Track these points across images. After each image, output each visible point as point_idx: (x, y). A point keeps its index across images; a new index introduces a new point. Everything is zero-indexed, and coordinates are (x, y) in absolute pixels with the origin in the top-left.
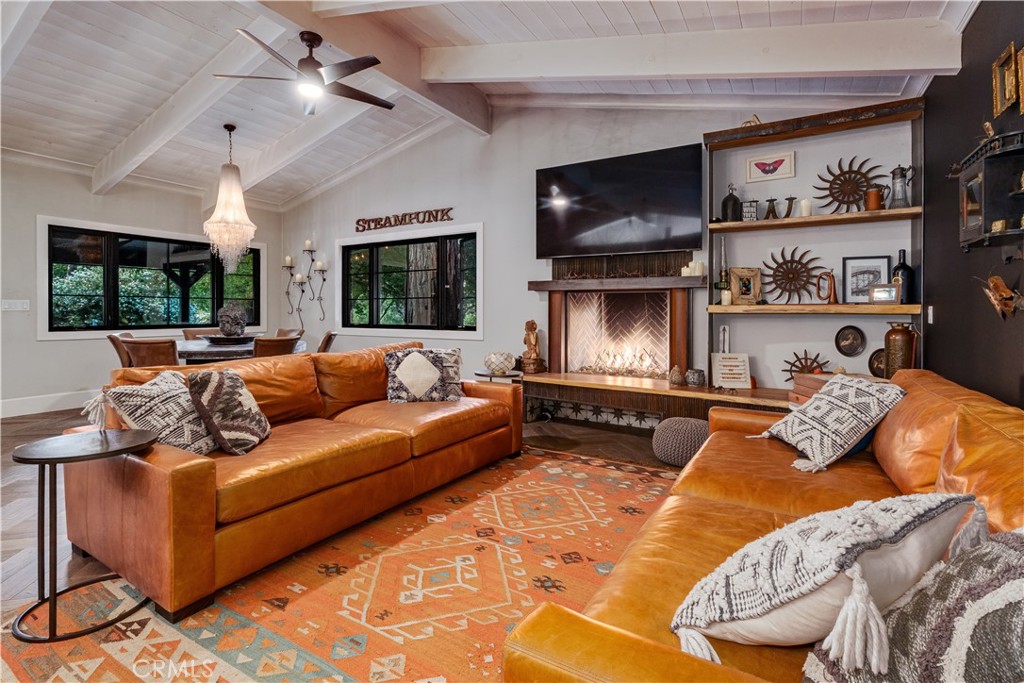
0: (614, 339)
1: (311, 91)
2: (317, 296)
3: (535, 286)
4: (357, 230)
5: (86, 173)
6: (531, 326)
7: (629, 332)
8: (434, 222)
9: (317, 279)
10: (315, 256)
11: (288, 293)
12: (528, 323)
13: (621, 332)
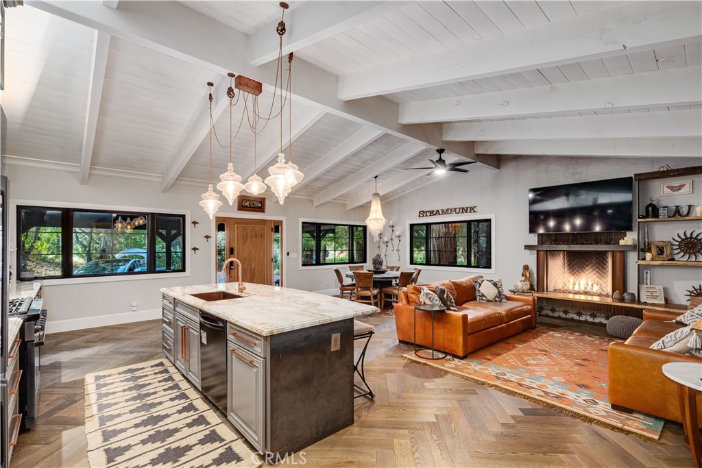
0: (573, 275)
1: (441, 172)
2: (396, 248)
3: (528, 247)
4: (419, 216)
5: (312, 198)
6: (526, 268)
7: (583, 271)
8: (465, 214)
9: (396, 241)
10: (394, 229)
11: (379, 247)
12: (524, 266)
13: (577, 271)
